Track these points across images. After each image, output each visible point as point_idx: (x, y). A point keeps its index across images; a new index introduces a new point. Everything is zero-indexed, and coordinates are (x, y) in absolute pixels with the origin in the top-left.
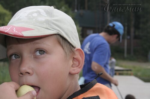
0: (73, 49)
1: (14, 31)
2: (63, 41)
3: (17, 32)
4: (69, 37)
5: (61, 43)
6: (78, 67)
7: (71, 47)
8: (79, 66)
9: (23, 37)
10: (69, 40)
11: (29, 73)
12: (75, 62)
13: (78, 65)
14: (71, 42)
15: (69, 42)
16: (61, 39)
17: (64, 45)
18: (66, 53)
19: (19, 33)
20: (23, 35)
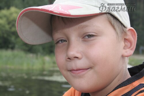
0: (125, 29)
1: (60, 9)
2: (115, 20)
3: (63, 10)
4: (121, 17)
5: (112, 23)
6: (130, 49)
7: (123, 27)
8: (132, 48)
9: (70, 15)
10: (121, 20)
11: (77, 58)
12: (126, 44)
13: (129, 46)
14: (122, 22)
15: (120, 22)
16: (112, 19)
17: (115, 26)
18: (117, 33)
19: (66, 11)
20: (69, 14)
